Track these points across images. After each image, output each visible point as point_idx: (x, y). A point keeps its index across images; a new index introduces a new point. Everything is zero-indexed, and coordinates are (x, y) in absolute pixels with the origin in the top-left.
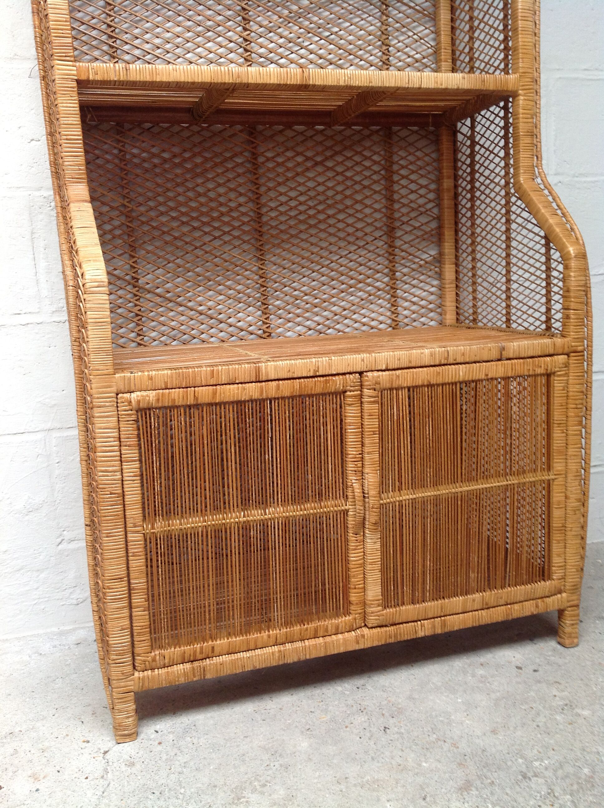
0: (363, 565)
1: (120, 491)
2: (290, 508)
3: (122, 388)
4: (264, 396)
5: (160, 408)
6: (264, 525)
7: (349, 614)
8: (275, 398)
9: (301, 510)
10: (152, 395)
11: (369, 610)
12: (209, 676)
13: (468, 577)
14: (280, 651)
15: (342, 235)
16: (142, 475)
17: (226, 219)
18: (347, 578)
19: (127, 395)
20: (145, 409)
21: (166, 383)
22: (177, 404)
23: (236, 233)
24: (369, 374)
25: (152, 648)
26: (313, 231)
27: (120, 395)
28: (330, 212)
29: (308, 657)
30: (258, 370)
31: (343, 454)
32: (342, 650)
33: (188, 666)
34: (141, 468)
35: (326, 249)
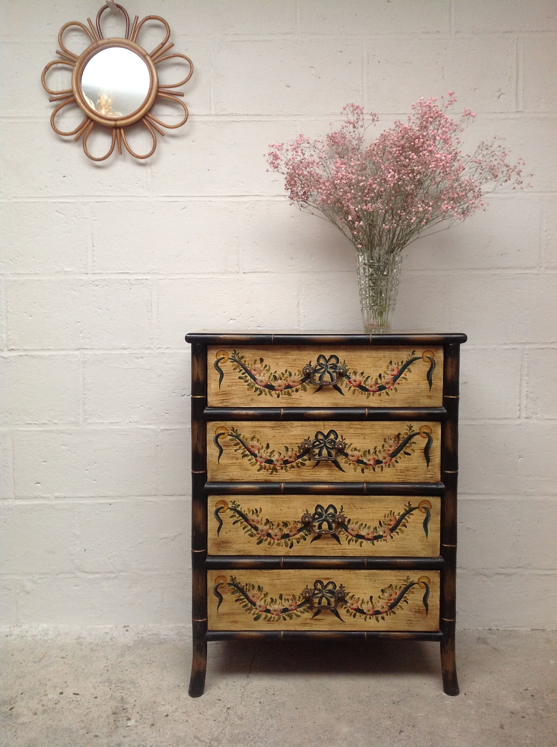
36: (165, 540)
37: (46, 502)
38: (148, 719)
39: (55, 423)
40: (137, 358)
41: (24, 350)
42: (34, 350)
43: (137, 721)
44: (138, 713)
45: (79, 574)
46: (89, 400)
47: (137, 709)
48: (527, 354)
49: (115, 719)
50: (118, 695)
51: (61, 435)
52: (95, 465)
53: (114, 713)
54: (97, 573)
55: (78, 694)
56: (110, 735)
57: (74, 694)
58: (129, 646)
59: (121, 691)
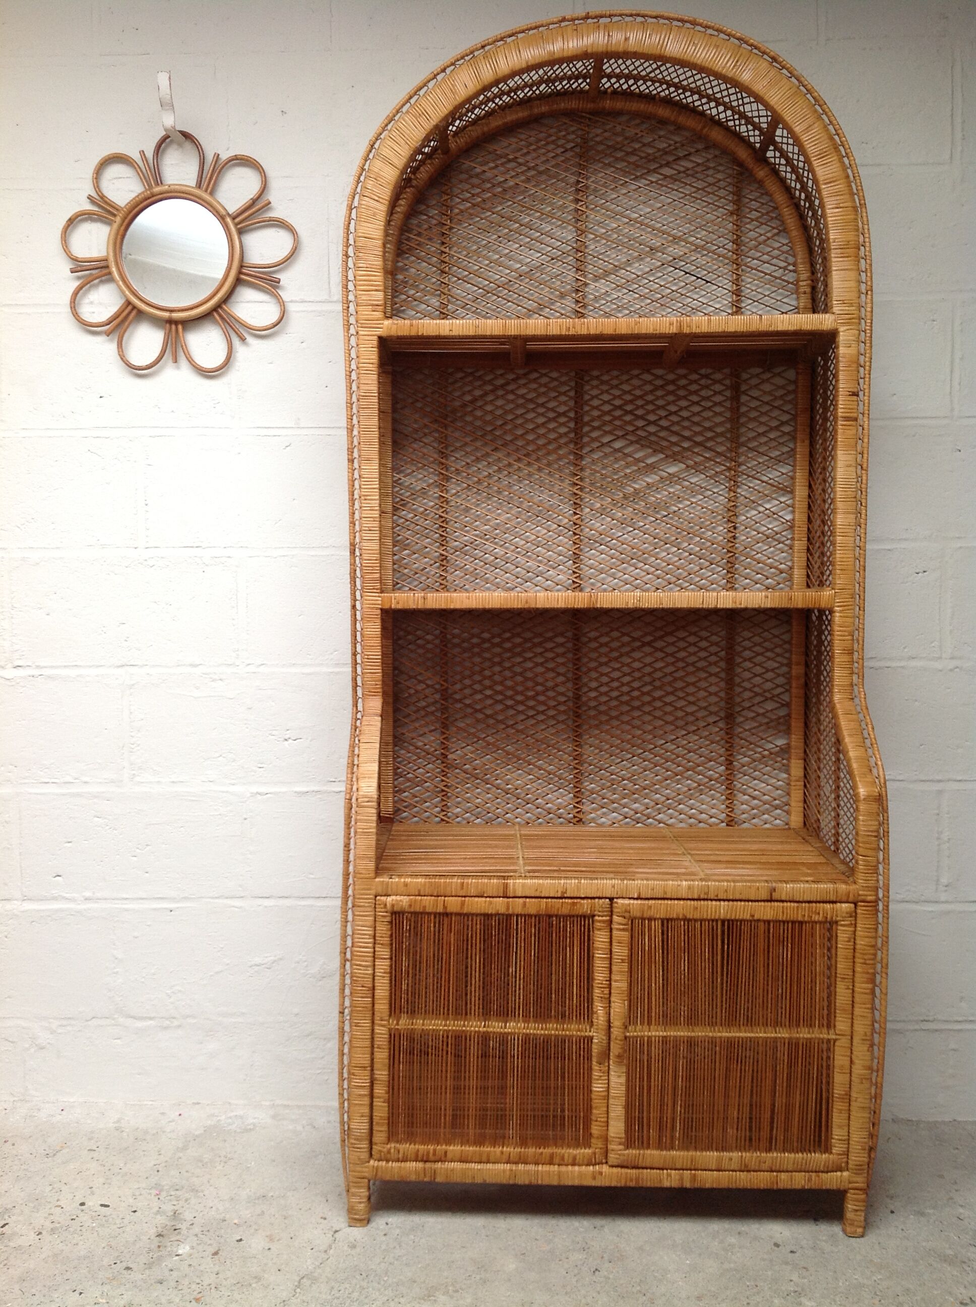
0: (607, 1097)
1: (371, 985)
2: (532, 1025)
3: (380, 891)
4: (510, 912)
5: (411, 913)
6: (503, 1039)
7: (590, 1147)
8: (521, 915)
9: (542, 1029)
10: (405, 899)
11: (610, 1147)
12: (438, 1180)
13: (724, 1129)
14: (511, 1170)
15: (670, 718)
16: (391, 973)
17: (542, 698)
18: (589, 1108)
19: (383, 898)
20: (399, 913)
21: (419, 891)
22: (427, 910)
23: (552, 713)
24: (620, 901)
25: (389, 1140)
26: (636, 713)
27: (378, 898)
28: (658, 694)
29: (540, 1182)
30: (506, 886)
31: (590, 978)
32: (576, 1182)
33: (420, 1165)
34: (391, 966)
35: (650, 732)
36: (256, 968)
37: (71, 905)
39: (86, 782)
40: (214, 680)
41: (38, 667)
42: (52, 667)
43: (192, 1248)
44: (196, 1235)
45: (121, 1020)
46: (139, 745)
47: (196, 1229)
50: (168, 1208)
51: (95, 800)
52: (148, 848)
53: (159, 1235)
54: (151, 1019)
55: (107, 1206)
56: (149, 1266)
57: (102, 1205)
58: (197, 1133)
59: (175, 1203)
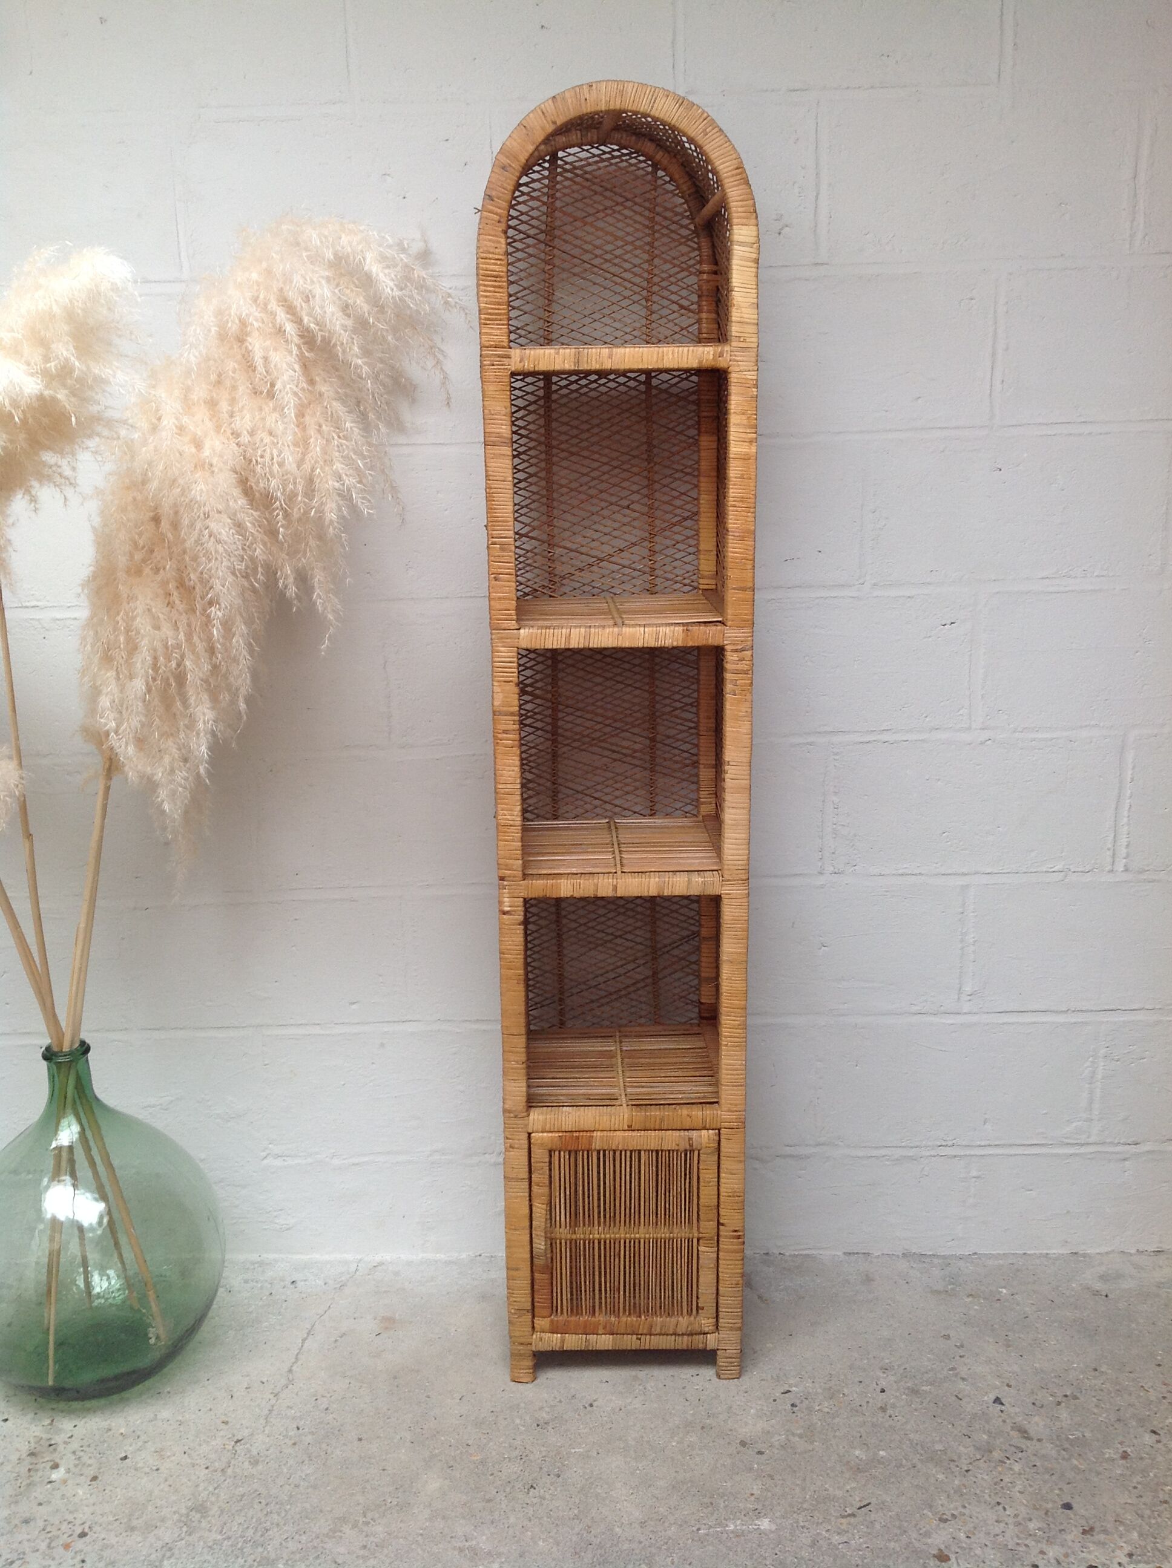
38: (90, 1465)
48: (837, 754)
49: (31, 1467)
